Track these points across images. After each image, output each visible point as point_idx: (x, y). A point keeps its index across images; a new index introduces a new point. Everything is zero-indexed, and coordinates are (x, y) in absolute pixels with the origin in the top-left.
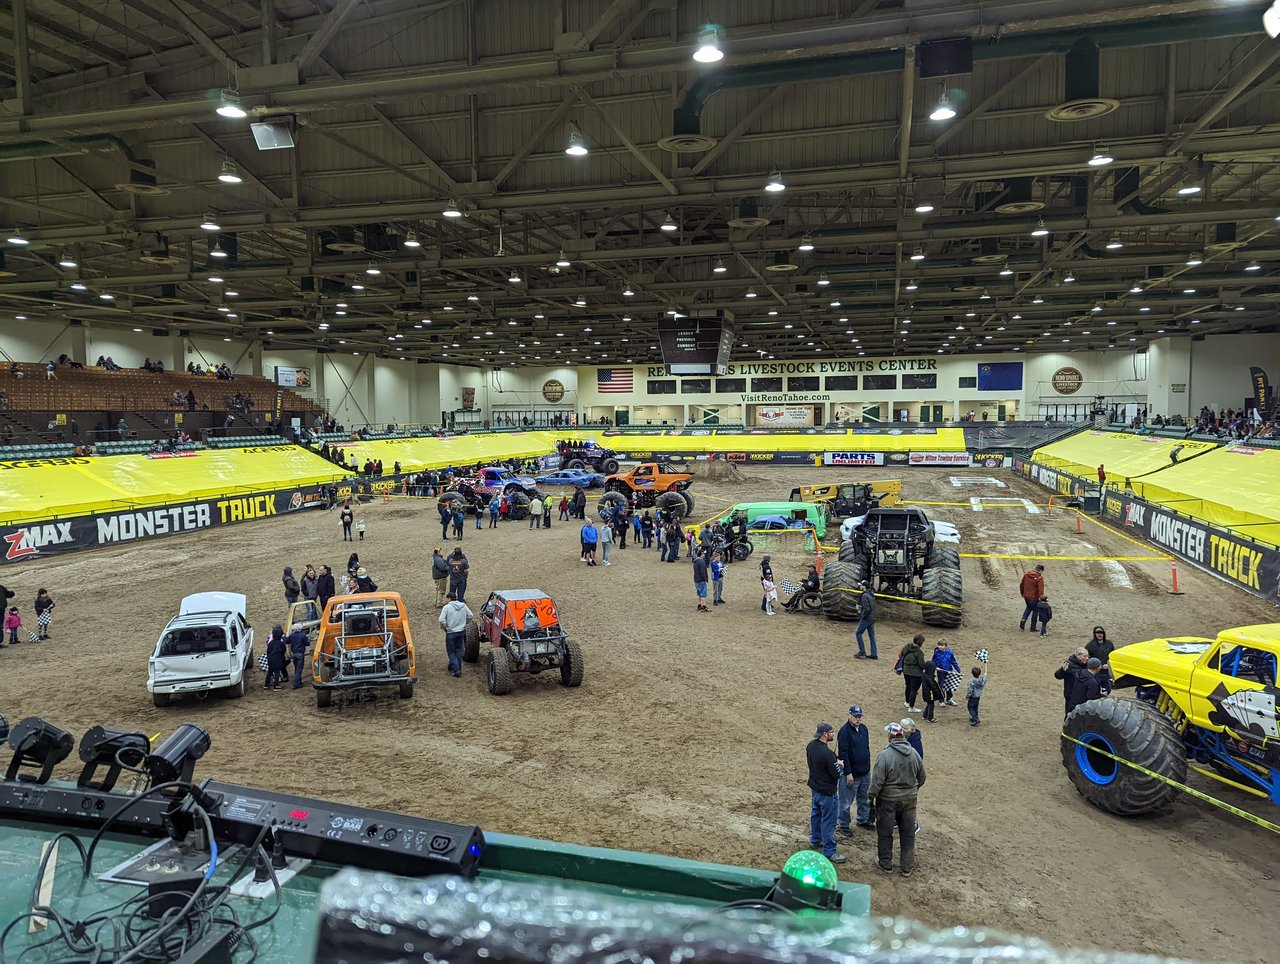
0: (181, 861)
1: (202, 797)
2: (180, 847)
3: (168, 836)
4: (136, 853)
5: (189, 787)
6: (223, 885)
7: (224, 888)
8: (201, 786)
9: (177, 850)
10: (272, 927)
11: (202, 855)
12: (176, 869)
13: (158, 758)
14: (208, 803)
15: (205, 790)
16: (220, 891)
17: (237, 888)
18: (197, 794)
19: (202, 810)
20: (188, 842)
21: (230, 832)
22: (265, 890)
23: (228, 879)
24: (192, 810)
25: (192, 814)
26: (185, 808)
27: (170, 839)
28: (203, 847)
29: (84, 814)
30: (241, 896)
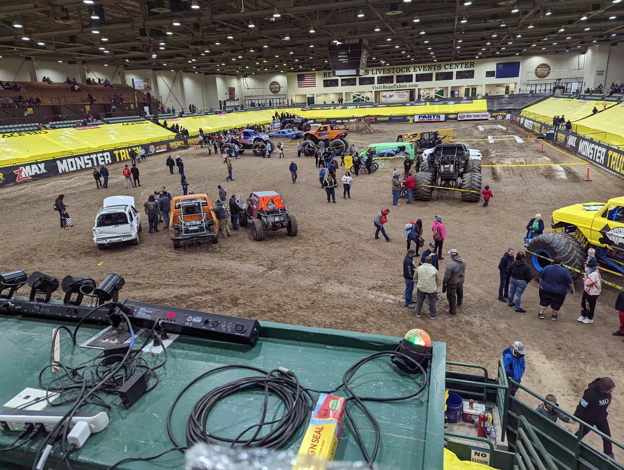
0: (118, 337)
1: (124, 308)
2: (117, 330)
3: (110, 325)
4: (97, 333)
5: (117, 304)
6: (139, 349)
7: (140, 351)
8: (122, 303)
9: (115, 332)
10: (164, 368)
11: (127, 334)
12: (116, 341)
13: (100, 290)
14: (127, 311)
15: (125, 305)
16: (138, 352)
17: (146, 349)
18: (121, 307)
19: (125, 315)
20: (120, 328)
21: (138, 323)
22: (158, 350)
23: (142, 345)
24: (120, 314)
25: (120, 316)
26: (116, 313)
27: (111, 326)
28: (127, 330)
29: (69, 316)
30: (148, 353)
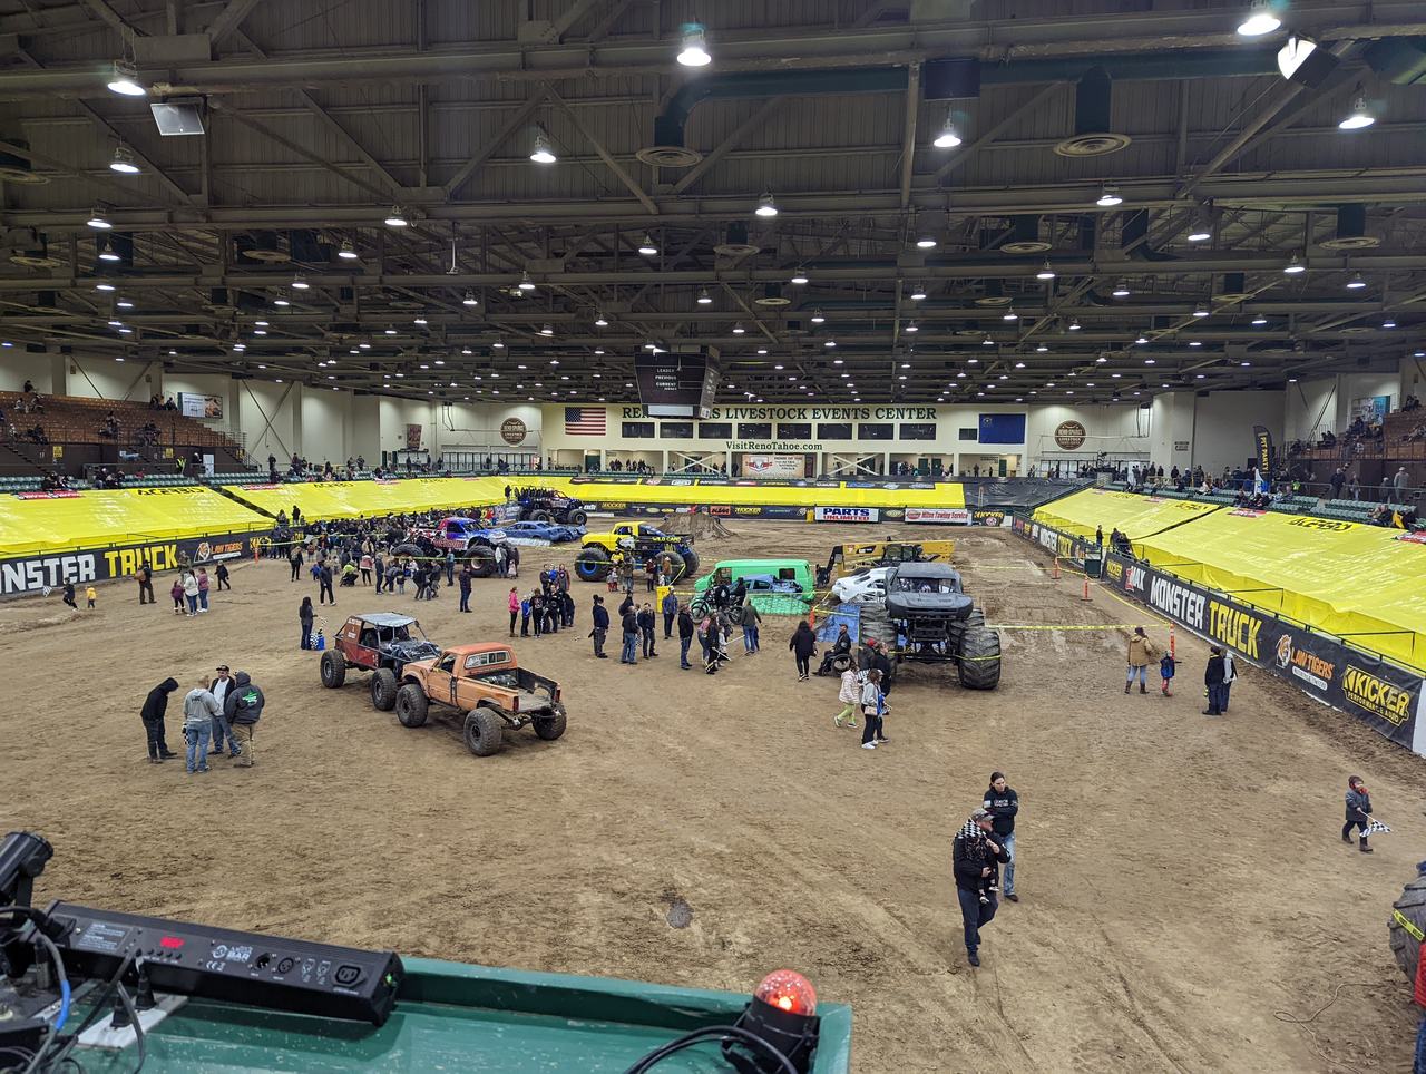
0: (18, 1004)
1: (46, 924)
2: (17, 986)
5: (28, 913)
6: (69, 1034)
7: (70, 1038)
8: (45, 910)
9: (13, 990)
11: (45, 995)
12: (10, 1015)
14: (55, 931)
15: (53, 915)
16: (63, 1042)
17: (89, 1037)
18: (40, 920)
19: (47, 940)
20: (28, 980)
21: (84, 965)
22: (125, 1037)
23: (77, 1025)
24: (33, 940)
25: (33, 945)
26: (24, 937)
27: (4, 976)
28: (47, 985)
30: (94, 1046)
